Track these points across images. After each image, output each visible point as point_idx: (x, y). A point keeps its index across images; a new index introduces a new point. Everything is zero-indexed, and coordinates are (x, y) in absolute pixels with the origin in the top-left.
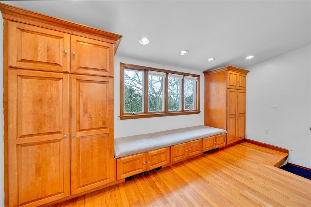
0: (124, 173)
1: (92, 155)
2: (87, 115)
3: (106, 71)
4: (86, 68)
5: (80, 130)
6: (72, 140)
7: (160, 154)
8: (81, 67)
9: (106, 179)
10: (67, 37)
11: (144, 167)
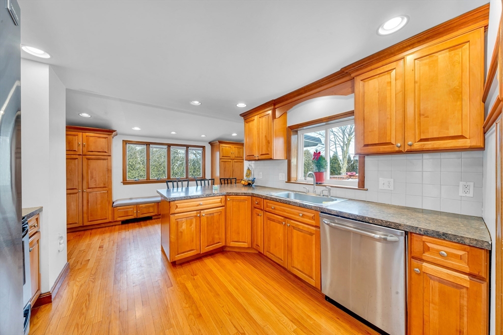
0: (119, 217)
1: (97, 203)
2: (93, 180)
3: (106, 152)
4: (92, 152)
5: (89, 188)
6: (84, 193)
7: (149, 207)
8: (89, 151)
9: (106, 219)
10: (80, 134)
11: (135, 215)
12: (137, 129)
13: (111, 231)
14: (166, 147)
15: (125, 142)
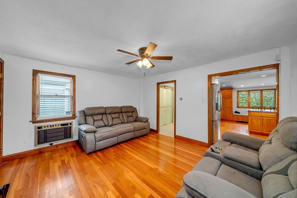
0: (235, 119)
1: (228, 113)
3: (230, 96)
5: (225, 108)
8: (225, 96)
9: (231, 119)
11: (242, 120)
12: (242, 86)
13: (232, 123)
14: (260, 91)
15: (238, 91)
